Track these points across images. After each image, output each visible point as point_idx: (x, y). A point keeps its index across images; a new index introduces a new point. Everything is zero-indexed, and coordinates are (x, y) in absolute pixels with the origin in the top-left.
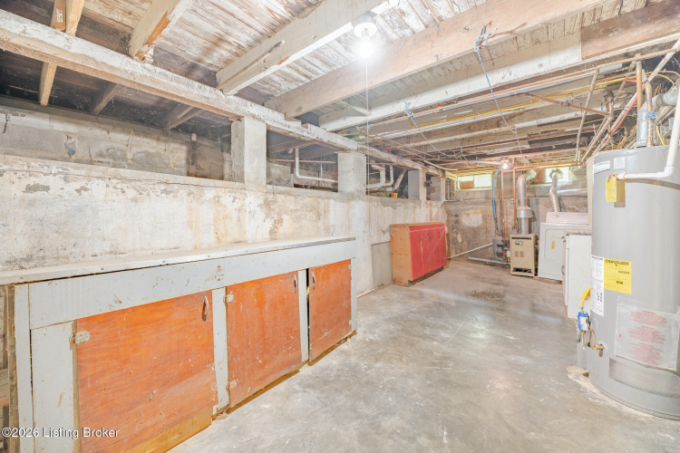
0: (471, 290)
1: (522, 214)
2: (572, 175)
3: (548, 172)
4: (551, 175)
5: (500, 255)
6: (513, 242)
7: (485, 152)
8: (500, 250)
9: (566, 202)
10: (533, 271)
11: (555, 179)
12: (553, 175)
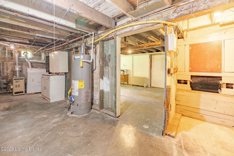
0: (2, 108)
1: (17, 69)
2: (32, 55)
3: (22, 52)
4: (24, 54)
5: (6, 88)
6: (14, 81)
7: (6, 39)
8: (5, 86)
9: (33, 65)
10: (24, 92)
11: (26, 56)
12: (25, 54)
